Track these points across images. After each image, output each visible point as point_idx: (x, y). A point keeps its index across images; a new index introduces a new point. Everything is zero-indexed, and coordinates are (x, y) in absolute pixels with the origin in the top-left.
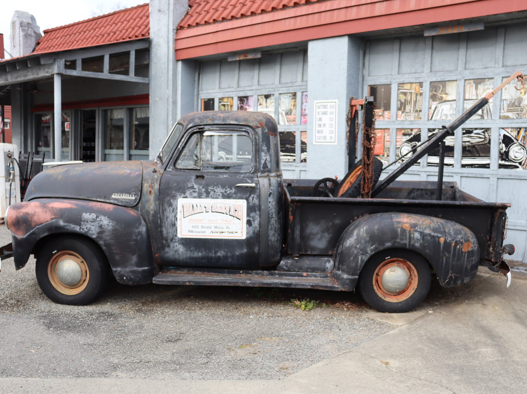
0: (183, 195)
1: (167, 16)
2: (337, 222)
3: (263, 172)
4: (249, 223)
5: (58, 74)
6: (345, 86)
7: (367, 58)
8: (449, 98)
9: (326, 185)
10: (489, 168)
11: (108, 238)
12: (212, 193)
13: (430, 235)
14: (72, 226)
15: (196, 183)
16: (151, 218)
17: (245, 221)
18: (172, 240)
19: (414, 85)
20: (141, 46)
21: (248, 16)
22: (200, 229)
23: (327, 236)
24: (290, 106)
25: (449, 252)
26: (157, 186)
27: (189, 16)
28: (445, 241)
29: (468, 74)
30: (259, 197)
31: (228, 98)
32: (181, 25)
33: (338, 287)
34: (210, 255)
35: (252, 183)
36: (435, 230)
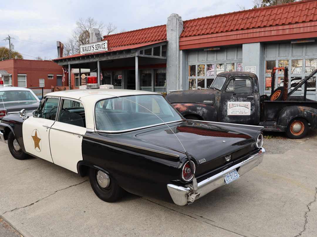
0: (229, 101)
1: (176, 32)
2: (277, 109)
3: (255, 92)
4: (251, 110)
5: (137, 56)
6: (259, 61)
7: (265, 51)
8: (299, 66)
9: (263, 97)
10: (315, 91)
11: (205, 116)
12: (239, 100)
13: (309, 112)
14: (194, 112)
15: (233, 96)
16: (218, 109)
17: (250, 109)
18: (225, 116)
19: (285, 61)
20: (164, 44)
21: (215, 33)
22: (235, 112)
23: (274, 114)
24: (231, 68)
25: (315, 118)
26: (220, 98)
27: (184, 32)
28: (314, 114)
29: (307, 57)
30: (255, 101)
31: (202, 65)
32: (182, 35)
33: (280, 130)
34: (238, 121)
35: (252, 96)
36: (311, 111)
